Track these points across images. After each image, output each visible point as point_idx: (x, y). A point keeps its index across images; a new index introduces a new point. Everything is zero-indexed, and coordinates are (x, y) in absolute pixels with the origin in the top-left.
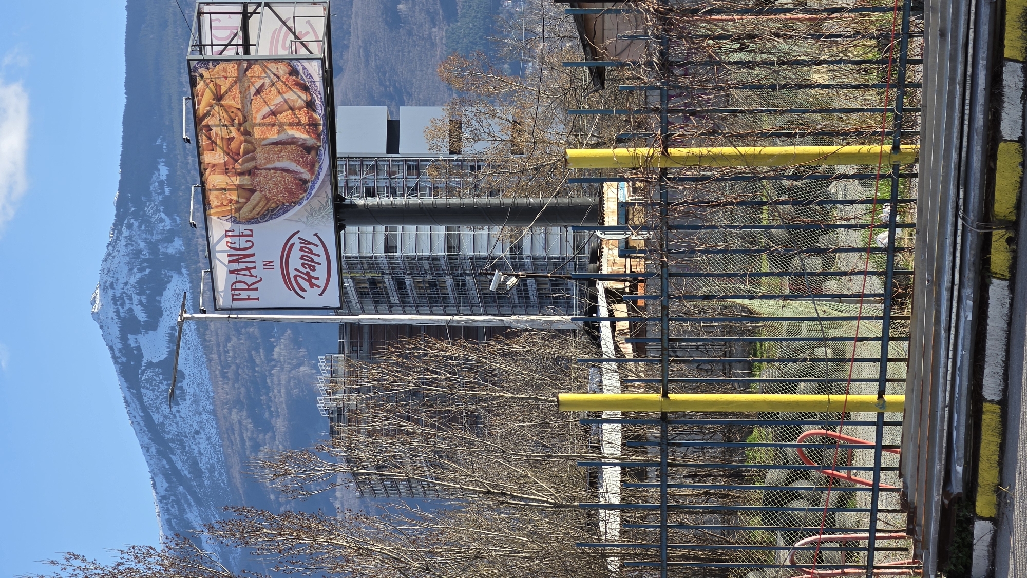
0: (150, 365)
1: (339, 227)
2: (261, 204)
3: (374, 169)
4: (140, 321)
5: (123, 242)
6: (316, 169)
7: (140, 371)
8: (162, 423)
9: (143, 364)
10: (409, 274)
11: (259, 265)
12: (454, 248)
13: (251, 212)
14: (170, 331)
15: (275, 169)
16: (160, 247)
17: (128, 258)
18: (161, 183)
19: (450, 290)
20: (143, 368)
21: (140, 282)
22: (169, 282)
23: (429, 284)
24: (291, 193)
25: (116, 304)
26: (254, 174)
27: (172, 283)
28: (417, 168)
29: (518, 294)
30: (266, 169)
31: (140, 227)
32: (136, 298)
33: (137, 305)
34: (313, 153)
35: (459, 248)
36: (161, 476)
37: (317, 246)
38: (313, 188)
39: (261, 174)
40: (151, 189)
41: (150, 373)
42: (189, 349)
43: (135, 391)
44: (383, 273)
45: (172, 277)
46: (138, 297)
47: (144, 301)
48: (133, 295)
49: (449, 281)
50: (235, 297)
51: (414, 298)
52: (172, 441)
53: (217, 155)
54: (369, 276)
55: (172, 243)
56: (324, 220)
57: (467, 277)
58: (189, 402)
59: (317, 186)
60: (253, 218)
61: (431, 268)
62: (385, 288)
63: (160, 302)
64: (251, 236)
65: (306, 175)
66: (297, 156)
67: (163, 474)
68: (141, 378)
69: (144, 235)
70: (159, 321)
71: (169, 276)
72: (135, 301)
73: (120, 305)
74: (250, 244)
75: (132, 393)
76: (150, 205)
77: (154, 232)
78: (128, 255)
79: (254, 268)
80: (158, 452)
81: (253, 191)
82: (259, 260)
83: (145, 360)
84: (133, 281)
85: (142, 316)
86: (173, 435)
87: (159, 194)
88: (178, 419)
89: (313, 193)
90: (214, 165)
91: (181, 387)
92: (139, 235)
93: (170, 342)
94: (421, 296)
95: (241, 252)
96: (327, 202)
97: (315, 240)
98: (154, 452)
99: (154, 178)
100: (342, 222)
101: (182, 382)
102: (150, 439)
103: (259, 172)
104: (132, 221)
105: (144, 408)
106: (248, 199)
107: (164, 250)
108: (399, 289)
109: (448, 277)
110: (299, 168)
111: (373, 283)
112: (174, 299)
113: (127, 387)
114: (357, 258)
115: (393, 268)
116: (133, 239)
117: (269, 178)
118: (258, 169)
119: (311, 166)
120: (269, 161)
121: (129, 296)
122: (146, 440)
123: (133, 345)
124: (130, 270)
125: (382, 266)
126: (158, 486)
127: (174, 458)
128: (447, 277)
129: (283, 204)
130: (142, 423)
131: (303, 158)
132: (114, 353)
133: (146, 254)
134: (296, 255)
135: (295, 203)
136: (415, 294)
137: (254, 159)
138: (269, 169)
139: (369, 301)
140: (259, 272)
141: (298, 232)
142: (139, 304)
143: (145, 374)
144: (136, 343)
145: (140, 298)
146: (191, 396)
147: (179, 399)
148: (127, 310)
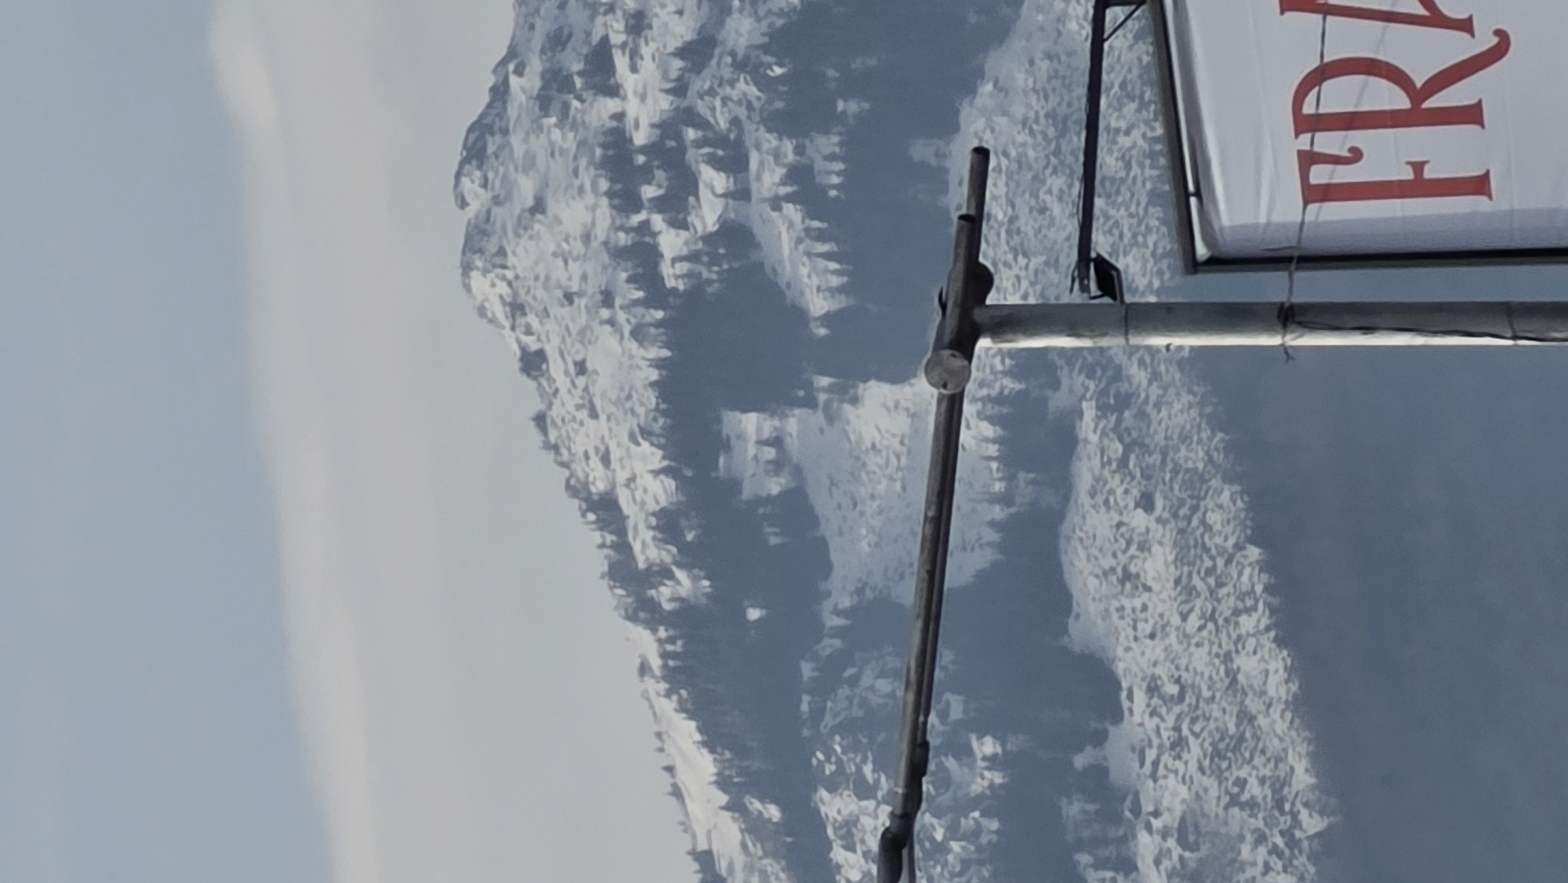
0: (880, 622)
4: (801, 314)
7: (807, 670)
9: (833, 622)
14: (1010, 385)
20: (830, 645)
21: (794, 34)
22: (998, 33)
25: (626, 200)
27: (1015, 41)
33: (780, 202)
41: (875, 680)
42: (1148, 503)
43: (773, 812)
46: (788, 146)
47: (831, 175)
48: (752, 131)
50: (1320, 175)
63: (934, 177)
68: (818, 713)
72: (769, 179)
73: (660, 205)
75: (754, 827)
83: (841, 592)
84: (745, 30)
85: (813, 278)
91: (1099, 773)
101: (1099, 739)
113: (722, 783)
121: (720, 141)
123: (757, 482)
132: (623, 547)
142: (789, 198)
143: (844, 692)
144: (777, 466)
145: (799, 150)
146: (1165, 834)
147: (1084, 859)
148: (707, 238)
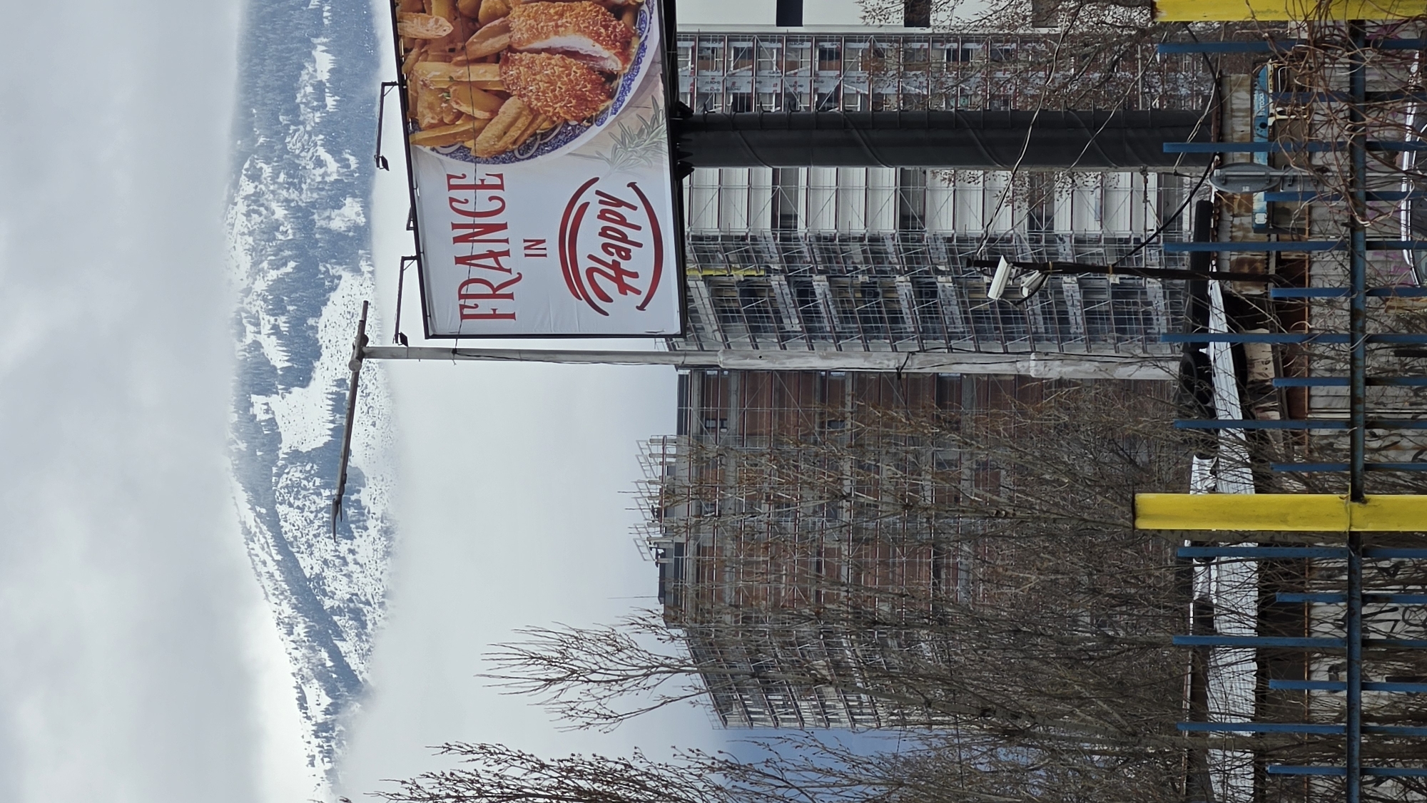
0: (296, 456)
1: (680, 170)
2: (522, 123)
3: (751, 57)
4: (275, 368)
5: (242, 207)
6: (634, 49)
7: (274, 470)
8: (319, 578)
9: (281, 456)
10: (821, 272)
11: (517, 247)
12: (914, 218)
13: (500, 138)
14: (335, 389)
15: (551, 51)
16: (316, 217)
17: (250, 240)
18: (319, 87)
19: (904, 305)
20: (280, 463)
21: (274, 287)
22: (333, 289)
23: (863, 292)
24: (581, 99)
26: (507, 60)
27: (339, 290)
28: (838, 55)
29: (1044, 313)
30: (530, 51)
31: (275, 177)
32: (267, 322)
33: (269, 335)
34: (627, 18)
35: (922, 218)
36: (316, 683)
37: (634, 208)
38: (626, 89)
39: (521, 60)
40: (298, 100)
41: (295, 474)
42: (374, 425)
43: (263, 511)
44: (768, 270)
45: (340, 278)
46: (272, 319)
47: (284, 328)
48: (262, 315)
49: (903, 285)
50: (466, 311)
51: (831, 320)
52: (339, 611)
53: (432, 22)
54: (739, 275)
55: (340, 208)
56: (649, 154)
57: (940, 278)
58: (373, 532)
59: (635, 85)
60: (504, 152)
61: (866, 261)
62: (773, 300)
63: (314, 329)
64: (501, 187)
65: (613, 63)
66: (595, 24)
67: (319, 680)
68: (277, 483)
69: (284, 193)
70: (312, 369)
71: (334, 277)
72: (266, 328)
74: (497, 205)
75: (259, 515)
76: (295, 131)
77: (304, 186)
78: (251, 233)
79: (507, 253)
80: (310, 633)
81: (503, 96)
82: (515, 237)
83: (284, 448)
84: (260, 286)
85: (278, 357)
86: (342, 600)
87: (314, 109)
88: (352, 567)
89: (628, 99)
90: (426, 42)
91: (358, 501)
92: (273, 192)
93: (336, 409)
94: (846, 317)
95: (479, 221)
96: (655, 119)
97: (631, 197)
98: (302, 635)
99: (304, 76)
100: (687, 160)
101: (359, 491)
102: (295, 607)
103: (517, 56)
104: (260, 164)
105: (283, 545)
106: (494, 113)
107: (323, 223)
108: (802, 303)
109: (902, 279)
110: (598, 50)
111: (751, 290)
112: (344, 323)
113: (249, 501)
114: (715, 238)
115: (790, 260)
116: (262, 200)
117: (538, 68)
118: (515, 51)
119: (624, 45)
120: (537, 35)
121: (253, 317)
122: (287, 610)
123: (262, 416)
124: (255, 264)
125: (766, 256)
126: (311, 702)
127: (343, 647)
128: (899, 278)
129: (566, 122)
130: (277, 574)
131: (606, 27)
133: (288, 231)
134: (590, 229)
135: (591, 121)
136: (833, 312)
137: (506, 29)
138: (538, 52)
139: (741, 326)
140: (516, 261)
141: (596, 180)
142: (272, 334)
143: (285, 476)
144: (267, 411)
145: (276, 320)
146: (377, 520)
147: (353, 526)
148: (249, 345)
